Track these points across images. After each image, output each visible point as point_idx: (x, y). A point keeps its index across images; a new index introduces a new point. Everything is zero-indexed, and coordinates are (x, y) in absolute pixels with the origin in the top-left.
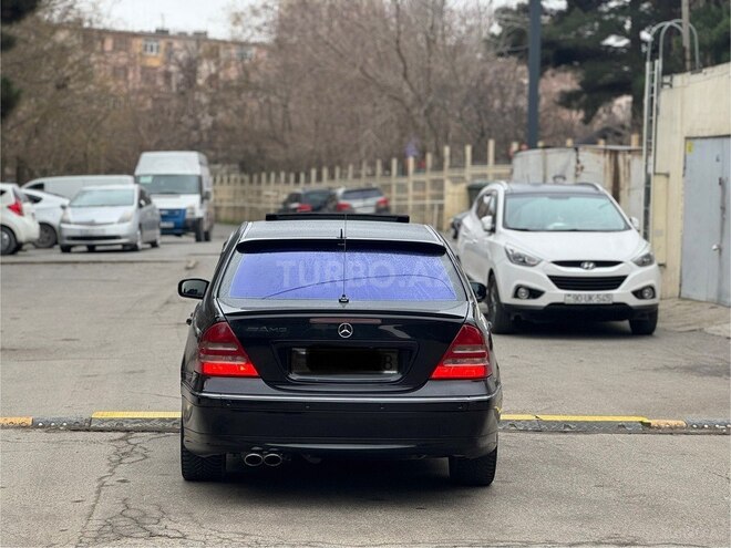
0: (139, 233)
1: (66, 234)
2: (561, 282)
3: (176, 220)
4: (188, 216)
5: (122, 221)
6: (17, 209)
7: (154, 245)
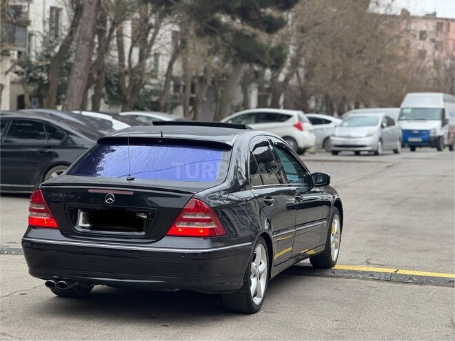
0: (380, 144)
1: (334, 143)
3: (424, 137)
4: (432, 134)
5: (369, 135)
6: (299, 127)
7: (396, 152)
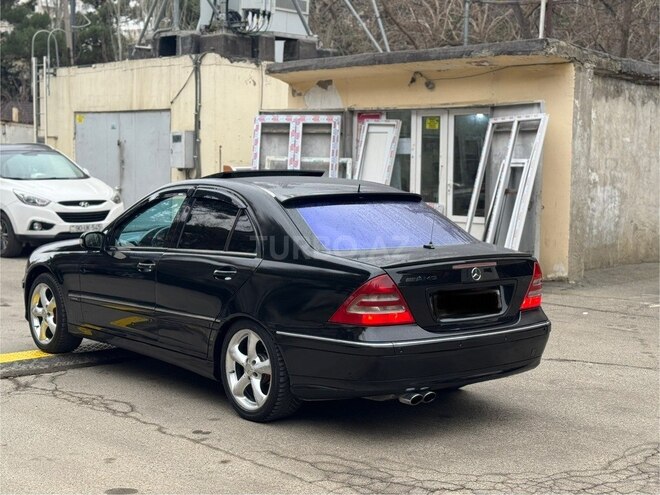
2: (66, 217)
